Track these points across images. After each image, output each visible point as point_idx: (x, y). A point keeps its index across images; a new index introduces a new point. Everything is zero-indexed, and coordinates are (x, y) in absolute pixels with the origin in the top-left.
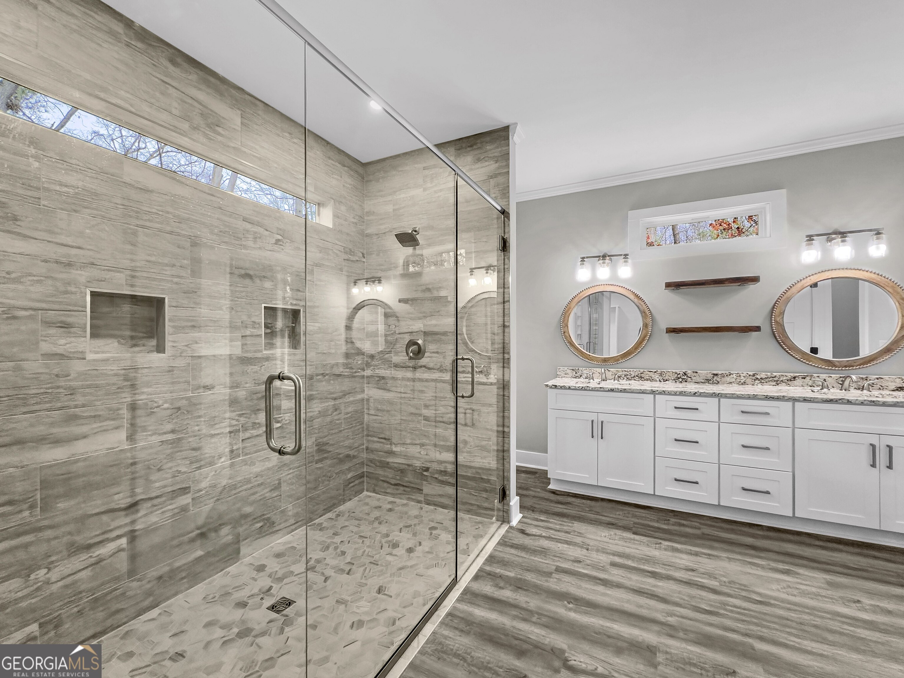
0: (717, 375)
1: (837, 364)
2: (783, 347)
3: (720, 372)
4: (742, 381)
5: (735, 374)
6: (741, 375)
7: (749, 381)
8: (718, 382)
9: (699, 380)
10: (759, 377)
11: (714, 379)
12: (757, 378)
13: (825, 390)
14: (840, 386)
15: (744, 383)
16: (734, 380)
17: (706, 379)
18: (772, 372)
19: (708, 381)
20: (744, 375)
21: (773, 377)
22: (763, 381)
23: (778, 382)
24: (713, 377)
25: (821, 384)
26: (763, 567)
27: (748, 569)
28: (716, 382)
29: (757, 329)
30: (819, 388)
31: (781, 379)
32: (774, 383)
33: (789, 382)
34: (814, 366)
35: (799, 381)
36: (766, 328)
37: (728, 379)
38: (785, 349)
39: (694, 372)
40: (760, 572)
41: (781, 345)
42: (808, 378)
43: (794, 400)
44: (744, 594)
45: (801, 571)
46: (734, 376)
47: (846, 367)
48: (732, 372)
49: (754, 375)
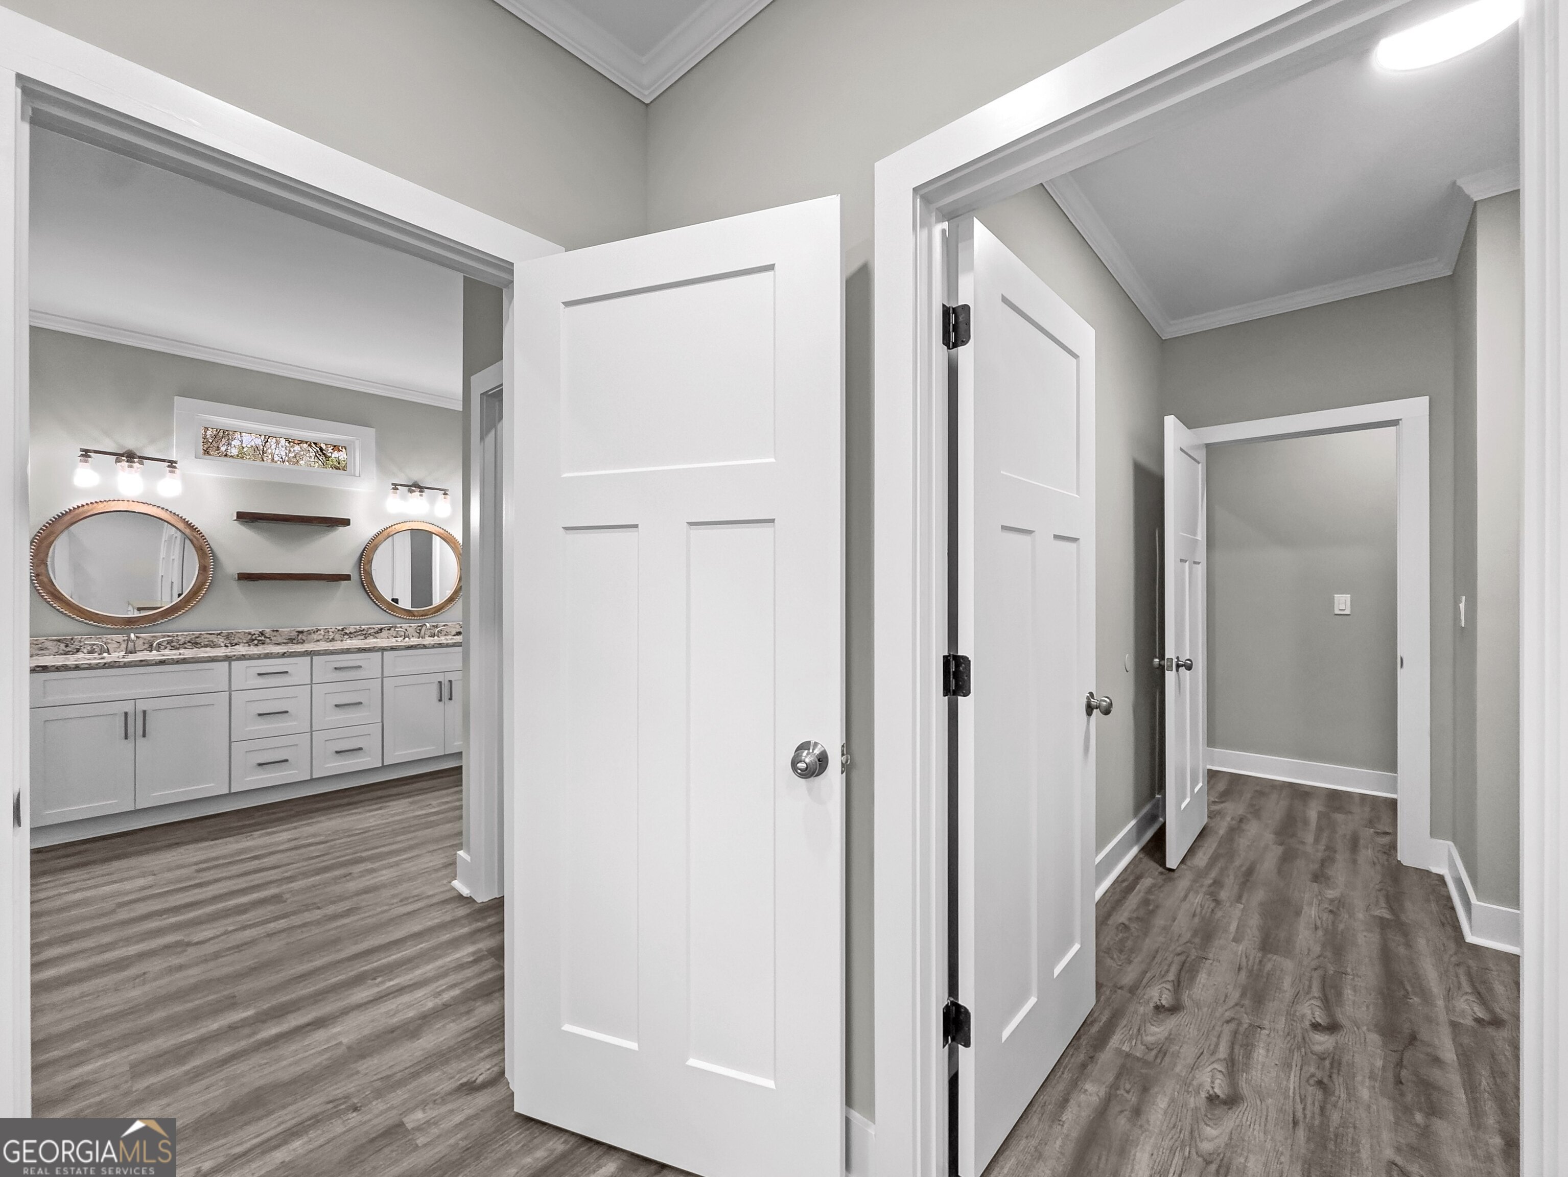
0: (302, 632)
1: (416, 614)
2: (371, 598)
3: (306, 629)
4: (331, 637)
5: (322, 630)
6: (330, 630)
7: (337, 636)
8: (304, 641)
9: (280, 640)
10: (348, 632)
11: (299, 638)
12: (346, 633)
13: (407, 639)
14: (418, 634)
15: (333, 640)
16: (321, 637)
17: (289, 639)
18: (360, 625)
19: (291, 641)
20: (332, 630)
21: (361, 631)
22: (351, 636)
23: (367, 636)
24: (298, 635)
25: (403, 634)
26: (360, 813)
27: (346, 819)
28: (301, 641)
29: (347, 577)
30: (402, 639)
31: (369, 632)
32: (363, 637)
33: (377, 635)
34: (400, 617)
35: (385, 633)
36: (355, 577)
37: (315, 637)
38: (372, 600)
39: (273, 631)
40: (359, 817)
41: (369, 596)
42: (393, 629)
43: (383, 649)
44: (347, 834)
45: (388, 804)
46: (322, 632)
47: (422, 616)
48: (319, 628)
49: (343, 630)
